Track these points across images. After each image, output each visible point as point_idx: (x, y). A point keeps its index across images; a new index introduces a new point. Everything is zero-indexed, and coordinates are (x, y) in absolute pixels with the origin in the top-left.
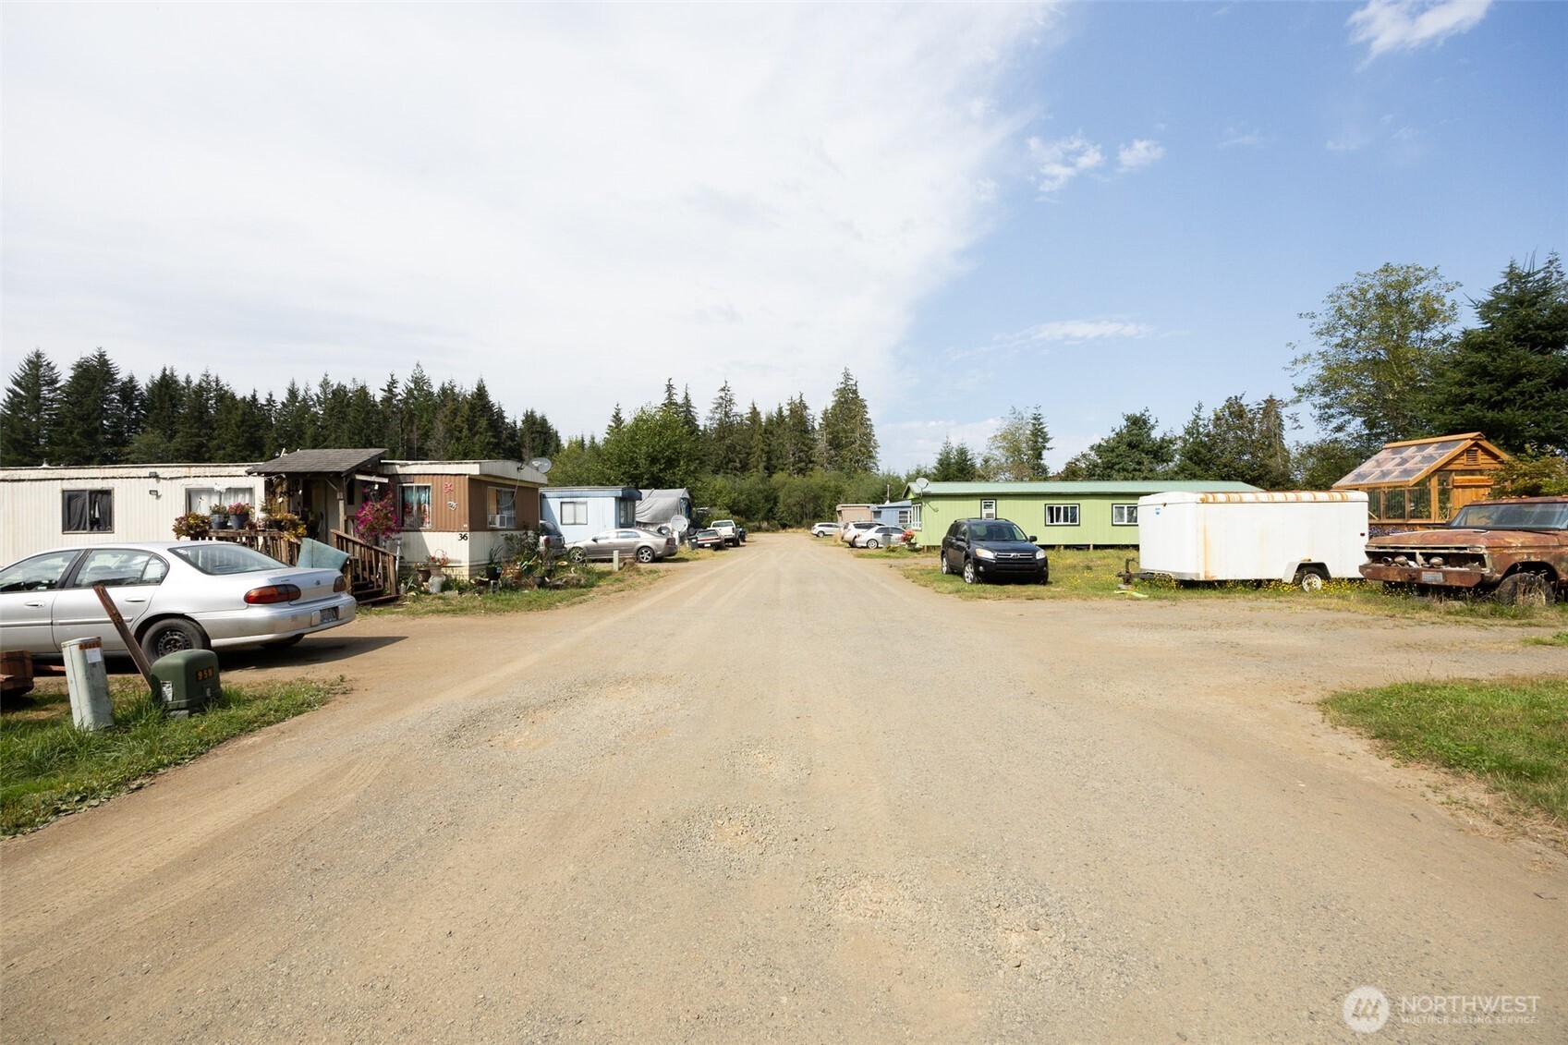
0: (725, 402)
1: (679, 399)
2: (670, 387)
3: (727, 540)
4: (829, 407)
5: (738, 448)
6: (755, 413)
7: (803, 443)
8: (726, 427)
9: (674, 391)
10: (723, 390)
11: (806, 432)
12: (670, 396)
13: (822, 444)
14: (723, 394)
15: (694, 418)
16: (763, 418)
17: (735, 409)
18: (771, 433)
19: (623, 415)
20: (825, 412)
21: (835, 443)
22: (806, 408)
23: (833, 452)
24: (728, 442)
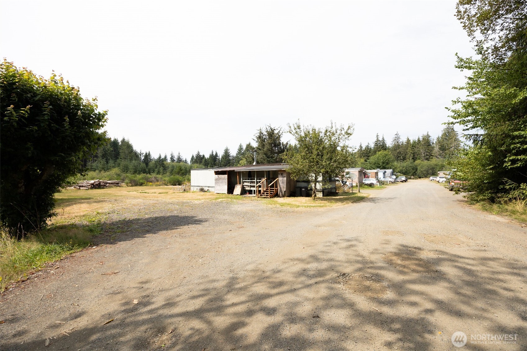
0: (397, 138)
1: (380, 139)
2: (377, 136)
3: (404, 181)
4: (440, 136)
5: (402, 153)
6: (408, 140)
7: (428, 150)
8: (397, 147)
9: (379, 137)
10: (396, 135)
11: (429, 145)
12: (377, 139)
13: (436, 149)
14: (396, 136)
15: (385, 144)
16: (412, 141)
17: (401, 140)
18: (415, 147)
19: (362, 146)
20: (438, 138)
21: (443, 148)
22: (429, 136)
23: (441, 152)
24: (398, 151)
